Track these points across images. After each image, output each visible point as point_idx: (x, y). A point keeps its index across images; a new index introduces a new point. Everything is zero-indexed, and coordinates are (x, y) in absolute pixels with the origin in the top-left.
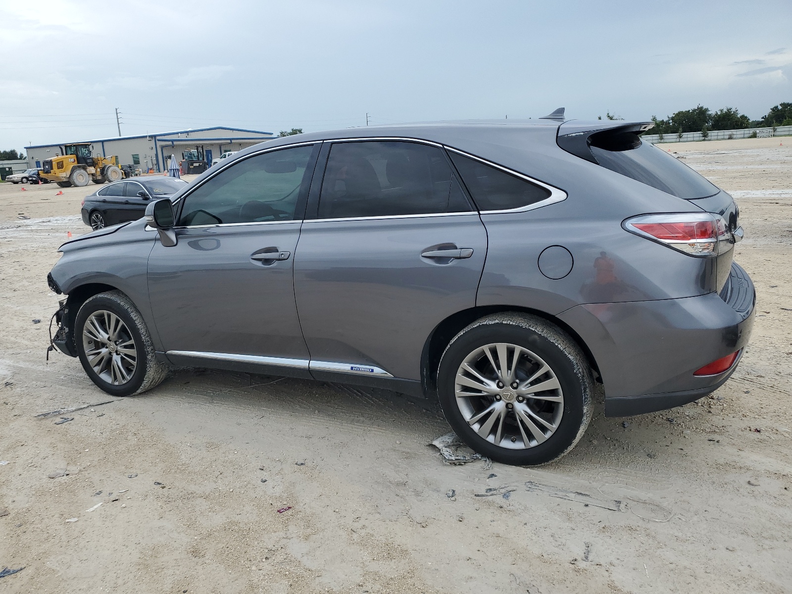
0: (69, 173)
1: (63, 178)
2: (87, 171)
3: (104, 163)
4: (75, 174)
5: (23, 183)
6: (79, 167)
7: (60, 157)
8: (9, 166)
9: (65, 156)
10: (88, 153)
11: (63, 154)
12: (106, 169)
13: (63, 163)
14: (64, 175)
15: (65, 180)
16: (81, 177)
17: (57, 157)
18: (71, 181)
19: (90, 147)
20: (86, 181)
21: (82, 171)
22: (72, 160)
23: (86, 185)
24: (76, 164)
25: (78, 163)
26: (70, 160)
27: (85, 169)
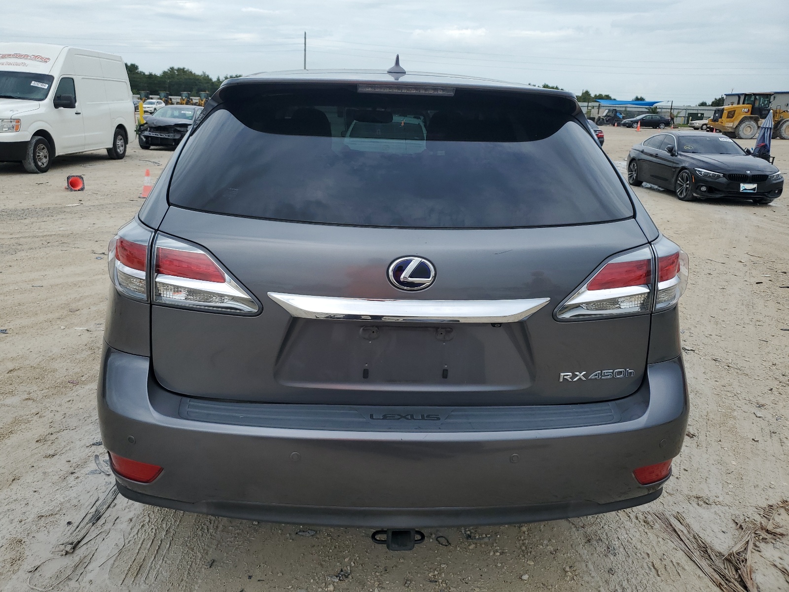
0: (736, 123)
1: (728, 128)
2: (757, 124)
3: (782, 116)
4: (743, 125)
5: (702, 129)
6: (751, 118)
7: (735, 106)
8: (702, 112)
9: (741, 105)
10: (767, 104)
11: (739, 103)
12: (781, 123)
13: (734, 113)
14: (731, 125)
15: (730, 130)
16: (749, 129)
17: (731, 106)
18: (736, 133)
19: (772, 97)
20: (752, 134)
21: (753, 123)
22: (746, 110)
23: (751, 138)
24: (749, 115)
25: (751, 114)
26: (744, 109)
27: (756, 120)
